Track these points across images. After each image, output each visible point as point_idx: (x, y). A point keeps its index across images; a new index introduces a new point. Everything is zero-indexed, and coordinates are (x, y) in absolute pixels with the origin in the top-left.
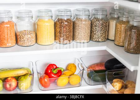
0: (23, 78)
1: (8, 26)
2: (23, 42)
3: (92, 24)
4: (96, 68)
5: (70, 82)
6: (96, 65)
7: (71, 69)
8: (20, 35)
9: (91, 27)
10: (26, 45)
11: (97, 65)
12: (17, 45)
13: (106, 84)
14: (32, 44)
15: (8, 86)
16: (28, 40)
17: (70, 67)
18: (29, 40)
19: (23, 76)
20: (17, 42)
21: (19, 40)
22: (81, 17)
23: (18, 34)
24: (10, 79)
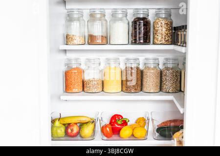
1: (76, 71)
3: (161, 74)
5: (134, 133)
9: (161, 77)
10: (91, 92)
12: (83, 92)
15: (69, 131)
16: (93, 86)
20: (83, 90)
21: (85, 86)
22: (149, 65)
23: (85, 81)
24: (73, 125)
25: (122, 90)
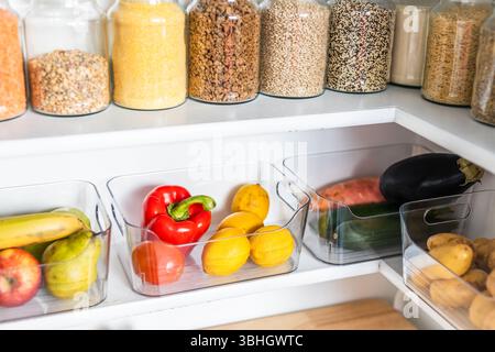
0: (63, 249)
2: (60, 98)
3: (333, 24)
4: (343, 199)
5: (257, 255)
6: (342, 184)
7: (248, 204)
8: (49, 69)
9: (331, 35)
11: (346, 186)
12: (29, 114)
13: (401, 255)
14: (99, 107)
15: (2, 286)
16: (80, 88)
17: (245, 199)
18: (84, 90)
19: (65, 243)
20: (31, 101)
21: (39, 91)
23: (35, 64)
24: (12, 258)
25: (188, 97)
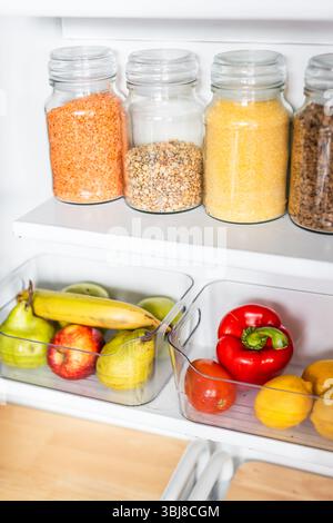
10: (145, 208)
12: (121, 203)
14: (176, 208)
25: (286, 211)
